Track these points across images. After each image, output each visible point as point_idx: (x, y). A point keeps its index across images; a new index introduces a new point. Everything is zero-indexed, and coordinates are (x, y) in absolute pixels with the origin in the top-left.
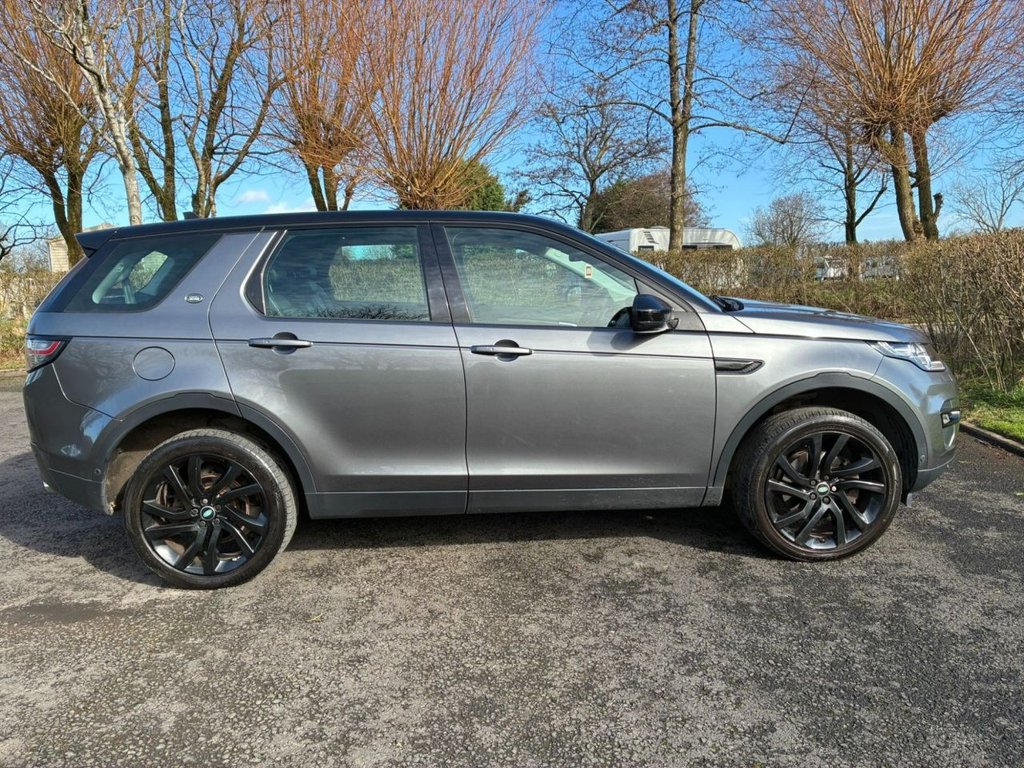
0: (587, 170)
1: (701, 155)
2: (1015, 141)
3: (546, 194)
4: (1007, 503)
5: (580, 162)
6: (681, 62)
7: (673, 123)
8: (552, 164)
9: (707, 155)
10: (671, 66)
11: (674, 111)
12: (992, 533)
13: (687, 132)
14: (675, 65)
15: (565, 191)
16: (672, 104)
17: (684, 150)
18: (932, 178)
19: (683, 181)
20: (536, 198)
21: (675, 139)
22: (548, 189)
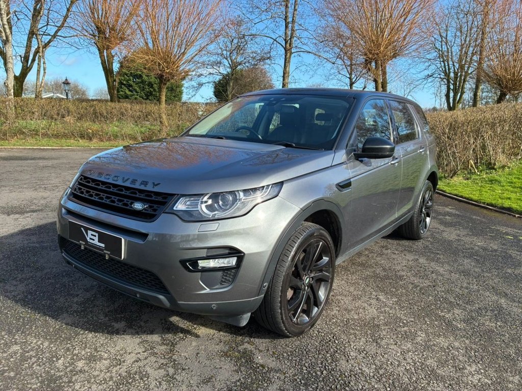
0: (231, 63)
1: (297, 65)
2: (419, 71)
3: (210, 74)
4: (447, 209)
5: (227, 59)
6: (290, 20)
7: (285, 49)
8: (213, 58)
9: (299, 65)
10: (286, 21)
11: (286, 43)
12: (447, 217)
13: (291, 53)
14: (288, 21)
15: (220, 73)
16: (285, 40)
17: (289, 62)
18: (388, 85)
19: (288, 76)
20: (205, 75)
21: (286, 56)
22: (211, 71)
